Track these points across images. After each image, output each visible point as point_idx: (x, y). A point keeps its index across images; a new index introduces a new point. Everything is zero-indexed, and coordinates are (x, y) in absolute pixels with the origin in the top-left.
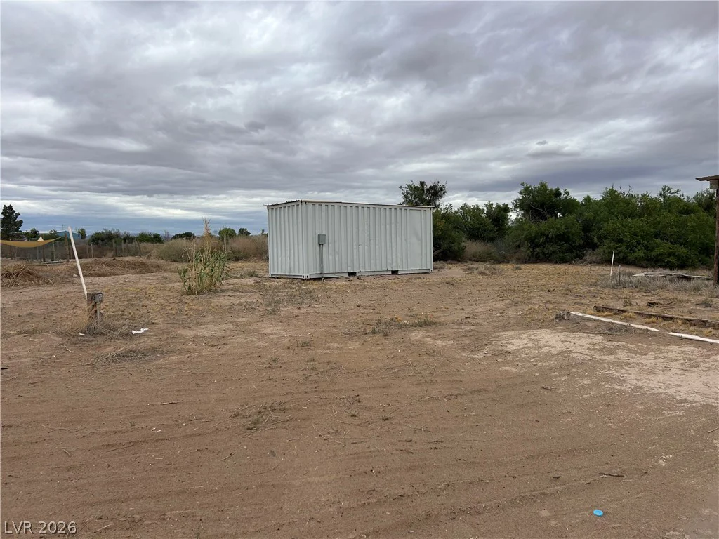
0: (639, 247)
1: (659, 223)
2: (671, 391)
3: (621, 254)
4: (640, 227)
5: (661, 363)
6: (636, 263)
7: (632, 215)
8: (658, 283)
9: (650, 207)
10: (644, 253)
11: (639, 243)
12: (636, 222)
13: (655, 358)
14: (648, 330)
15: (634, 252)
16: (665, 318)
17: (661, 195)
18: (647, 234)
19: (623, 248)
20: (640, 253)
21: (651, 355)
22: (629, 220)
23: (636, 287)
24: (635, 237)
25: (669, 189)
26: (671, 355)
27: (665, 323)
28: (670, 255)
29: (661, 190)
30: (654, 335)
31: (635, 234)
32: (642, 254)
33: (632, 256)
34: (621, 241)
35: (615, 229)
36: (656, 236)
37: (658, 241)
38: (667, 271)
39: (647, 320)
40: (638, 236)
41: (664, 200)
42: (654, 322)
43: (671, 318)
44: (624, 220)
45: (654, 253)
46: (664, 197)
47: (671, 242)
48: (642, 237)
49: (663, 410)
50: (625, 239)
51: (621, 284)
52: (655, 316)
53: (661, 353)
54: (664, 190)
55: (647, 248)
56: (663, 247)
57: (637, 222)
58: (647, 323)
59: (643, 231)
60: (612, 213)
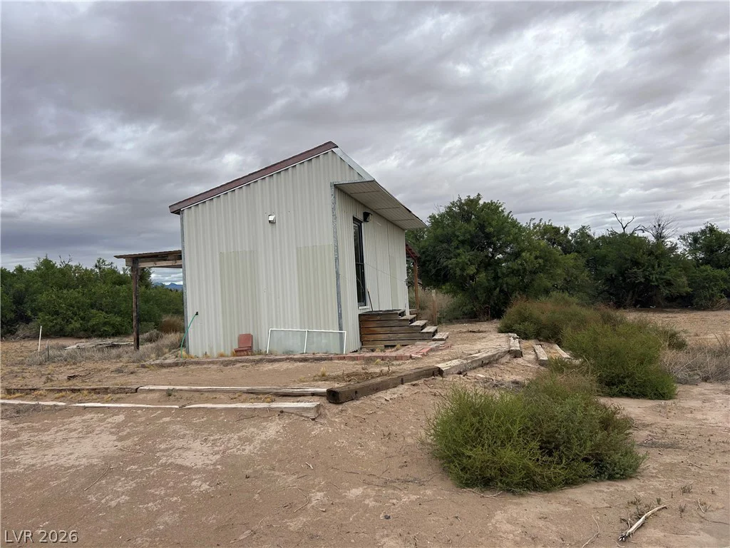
0: (75, 318)
1: (94, 293)
2: (62, 461)
3: (58, 326)
4: (75, 298)
5: (60, 436)
6: (73, 335)
7: (67, 286)
8: (87, 353)
9: (86, 279)
10: (81, 324)
11: (75, 314)
12: (72, 294)
13: (57, 432)
14: (55, 406)
15: (71, 323)
16: (73, 391)
17: (96, 266)
18: (83, 305)
19: (59, 320)
20: (76, 325)
21: (54, 429)
22: (65, 291)
23: (66, 361)
24: (71, 308)
25: (104, 261)
26: (72, 426)
27: (73, 395)
28: (105, 324)
29: (96, 262)
30: (60, 410)
31: (72, 306)
32: (78, 325)
33: (69, 328)
34: (57, 313)
35: (49, 301)
36: (92, 306)
37: (94, 311)
38: (99, 341)
39: (57, 395)
40: (74, 307)
41: (100, 272)
42: (63, 396)
43: (79, 390)
44: (60, 291)
45: (90, 324)
46: (100, 268)
47: (106, 312)
48: (78, 308)
49: (50, 481)
50: (61, 311)
51: (49, 359)
52: (65, 390)
53: (64, 425)
54: (99, 262)
55: (83, 319)
56: (98, 317)
57: (74, 293)
58: (56, 399)
59: (79, 302)
60: (47, 284)
